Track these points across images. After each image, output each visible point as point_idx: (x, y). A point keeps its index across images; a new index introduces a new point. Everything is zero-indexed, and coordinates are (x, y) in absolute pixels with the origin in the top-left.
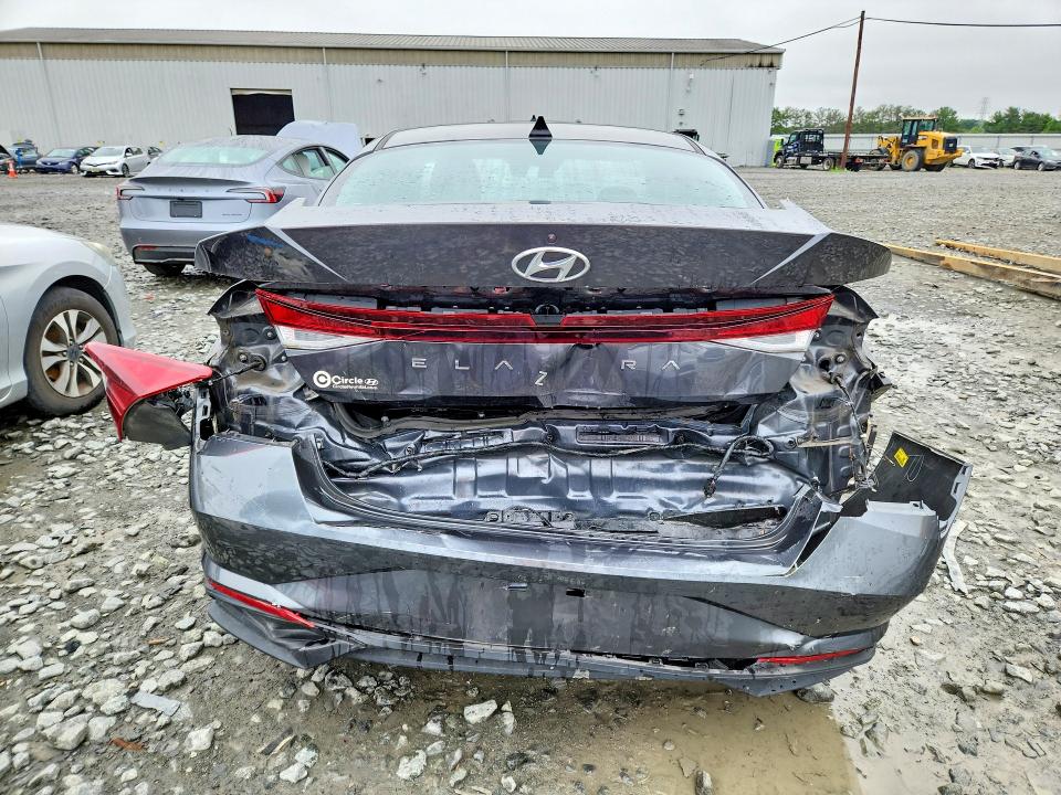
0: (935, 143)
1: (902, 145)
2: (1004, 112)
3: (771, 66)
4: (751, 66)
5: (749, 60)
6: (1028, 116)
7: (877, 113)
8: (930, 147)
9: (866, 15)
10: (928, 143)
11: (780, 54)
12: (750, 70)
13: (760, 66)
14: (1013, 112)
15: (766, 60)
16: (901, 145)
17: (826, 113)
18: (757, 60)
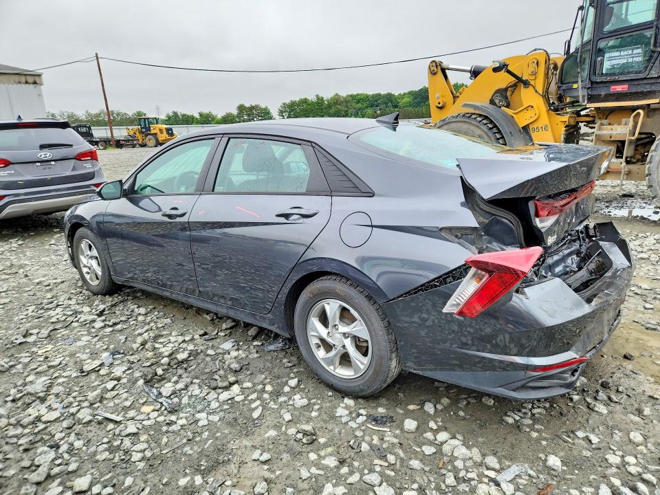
0: (161, 130)
1: (143, 133)
2: (171, 114)
3: (35, 83)
4: (20, 83)
5: (17, 78)
6: (183, 115)
7: (100, 114)
8: (159, 133)
9: (99, 56)
10: (157, 131)
11: (39, 76)
12: (19, 85)
13: (27, 83)
14: (175, 113)
15: (30, 79)
16: (141, 132)
17: (66, 114)
18: (23, 79)
